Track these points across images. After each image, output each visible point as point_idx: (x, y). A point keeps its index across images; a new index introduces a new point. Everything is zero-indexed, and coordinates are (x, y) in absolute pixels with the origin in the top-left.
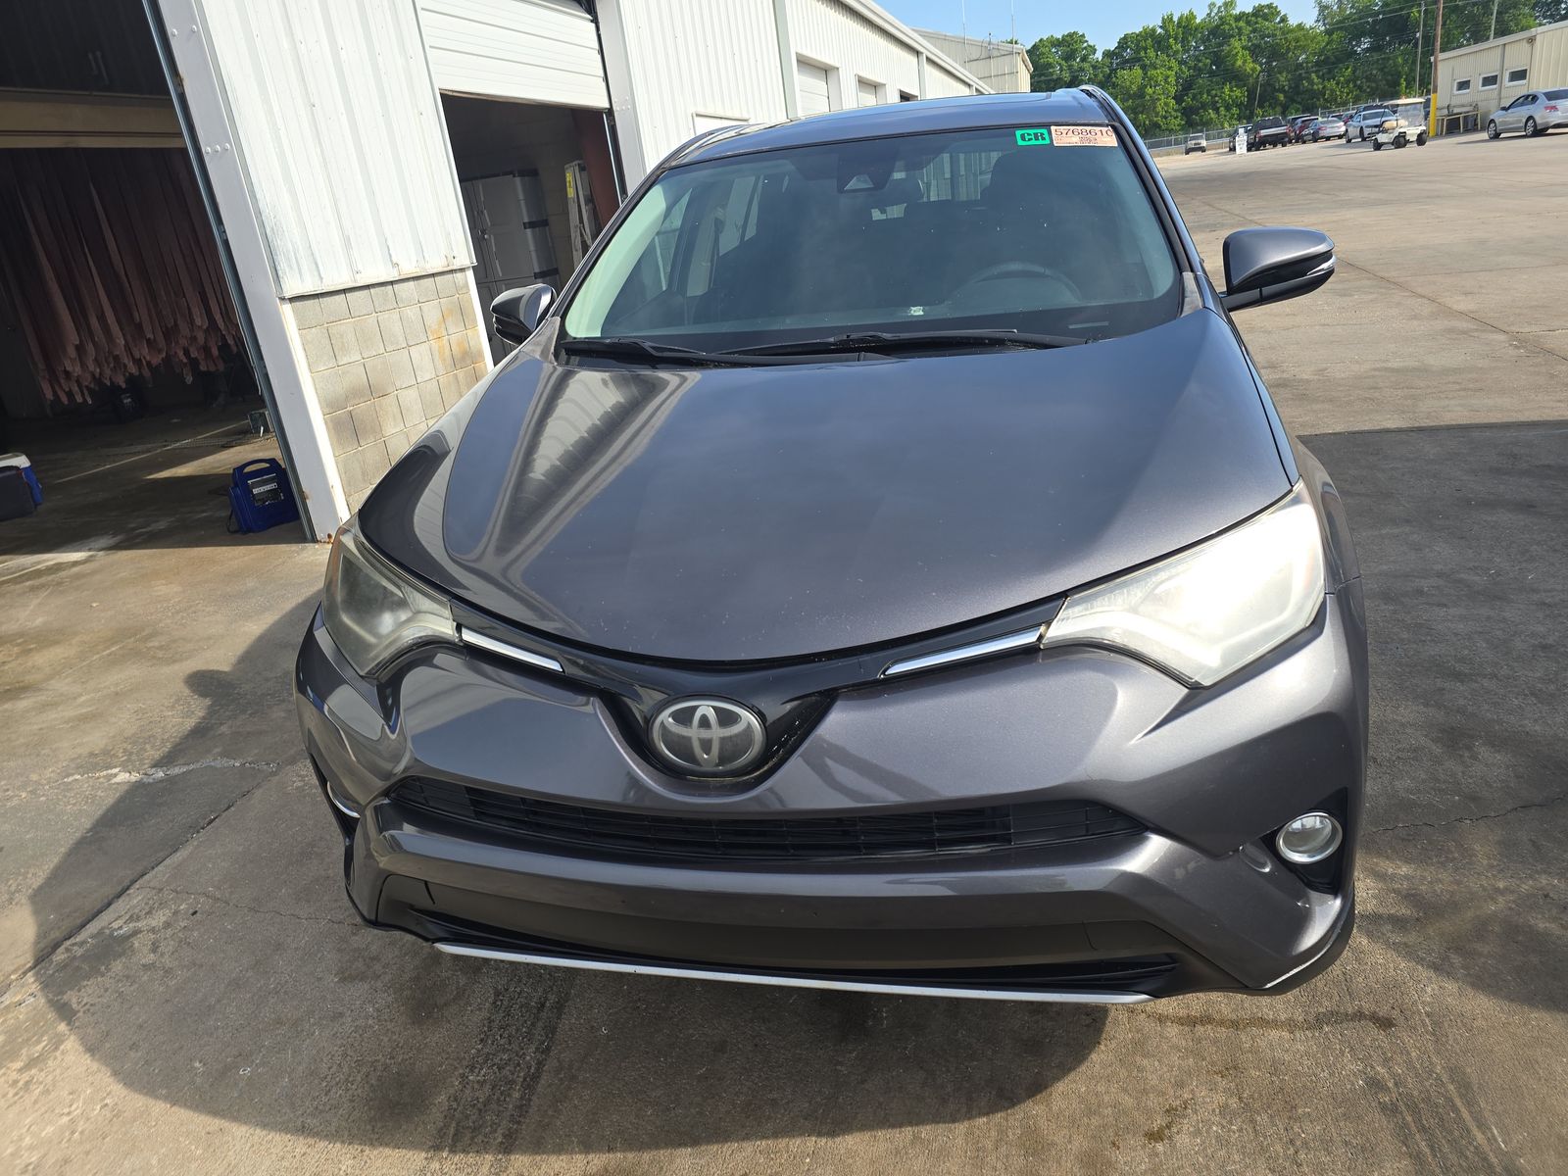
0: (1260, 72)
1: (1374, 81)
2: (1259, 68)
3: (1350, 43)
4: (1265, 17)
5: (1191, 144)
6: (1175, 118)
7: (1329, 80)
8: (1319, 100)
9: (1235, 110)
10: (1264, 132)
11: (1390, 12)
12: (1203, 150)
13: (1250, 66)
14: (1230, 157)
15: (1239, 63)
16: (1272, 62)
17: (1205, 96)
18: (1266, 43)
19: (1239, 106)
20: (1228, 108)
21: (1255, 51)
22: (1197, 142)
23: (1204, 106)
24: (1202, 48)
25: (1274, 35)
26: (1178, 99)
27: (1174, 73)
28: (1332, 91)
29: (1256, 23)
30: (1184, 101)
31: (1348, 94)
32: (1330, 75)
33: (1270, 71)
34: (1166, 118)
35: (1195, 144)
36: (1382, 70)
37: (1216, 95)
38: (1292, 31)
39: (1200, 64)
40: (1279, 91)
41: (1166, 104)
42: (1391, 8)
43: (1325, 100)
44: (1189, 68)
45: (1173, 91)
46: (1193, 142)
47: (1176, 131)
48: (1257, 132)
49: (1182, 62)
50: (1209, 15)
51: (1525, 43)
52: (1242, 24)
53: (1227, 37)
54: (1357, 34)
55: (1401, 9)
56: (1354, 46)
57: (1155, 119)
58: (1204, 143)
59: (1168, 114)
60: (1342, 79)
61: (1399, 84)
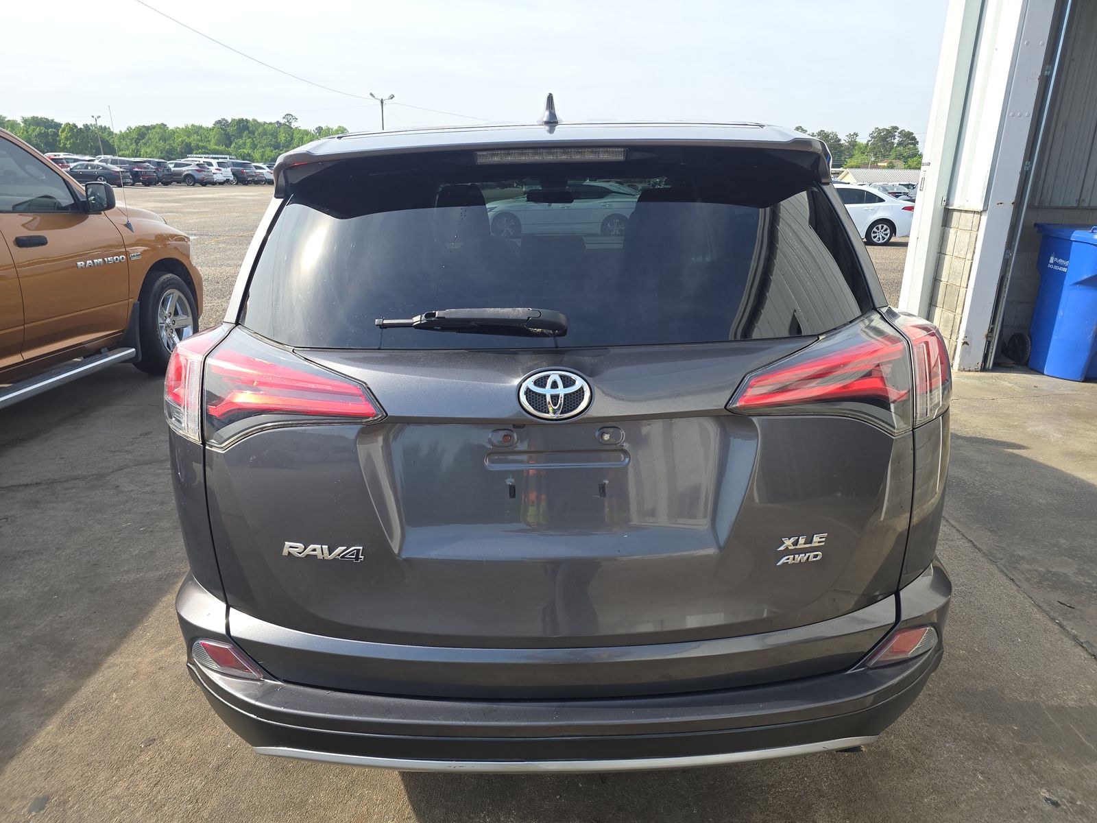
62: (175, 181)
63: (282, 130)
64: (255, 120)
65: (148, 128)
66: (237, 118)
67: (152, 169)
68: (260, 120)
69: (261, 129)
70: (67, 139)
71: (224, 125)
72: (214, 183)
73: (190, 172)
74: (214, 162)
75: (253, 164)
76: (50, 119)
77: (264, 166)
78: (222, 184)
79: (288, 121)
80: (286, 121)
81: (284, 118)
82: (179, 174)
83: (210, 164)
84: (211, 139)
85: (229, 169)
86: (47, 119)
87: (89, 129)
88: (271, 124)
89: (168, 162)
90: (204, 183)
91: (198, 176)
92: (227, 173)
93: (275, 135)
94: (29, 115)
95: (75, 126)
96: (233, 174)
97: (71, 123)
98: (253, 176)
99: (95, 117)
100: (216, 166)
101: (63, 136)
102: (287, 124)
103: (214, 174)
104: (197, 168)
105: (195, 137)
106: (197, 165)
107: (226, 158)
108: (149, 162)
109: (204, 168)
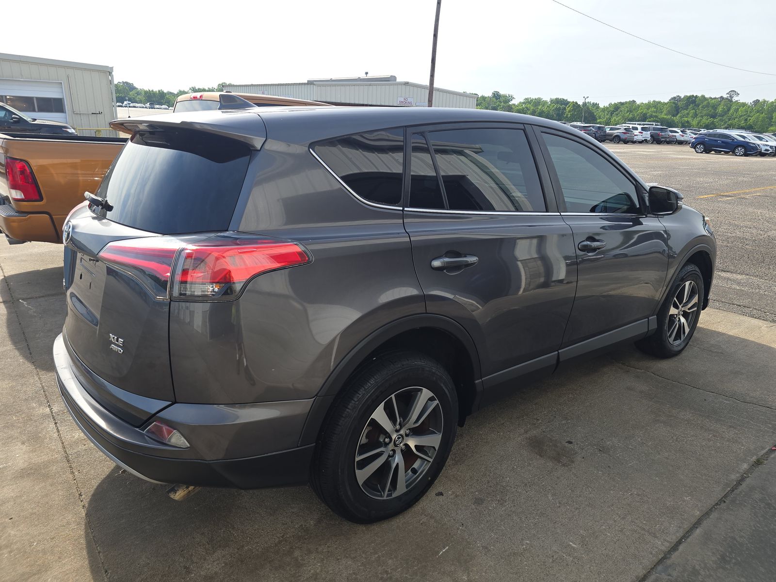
62: (608, 140)
63: (723, 103)
64: (703, 96)
65: (622, 104)
66: (689, 95)
67: (593, 131)
68: (707, 96)
69: (705, 103)
70: (569, 112)
71: (676, 100)
72: (634, 142)
73: (618, 134)
74: (639, 127)
75: (669, 129)
76: (565, 99)
77: (679, 131)
78: (641, 142)
79: (730, 96)
80: (729, 96)
81: (728, 93)
82: (611, 135)
83: (636, 129)
84: (663, 111)
85: (649, 132)
86: (564, 99)
87: (586, 105)
88: (715, 98)
89: (606, 127)
90: (626, 142)
91: (623, 137)
92: (647, 135)
93: (715, 107)
94: (554, 97)
95: (576, 103)
96: (651, 136)
97: (575, 101)
98: (666, 138)
99: (586, 97)
100: (640, 130)
101: (568, 109)
102: (729, 98)
103: (635, 135)
104: (624, 131)
105: (653, 109)
106: (625, 129)
107: (653, 125)
108: (593, 127)
109: (629, 131)
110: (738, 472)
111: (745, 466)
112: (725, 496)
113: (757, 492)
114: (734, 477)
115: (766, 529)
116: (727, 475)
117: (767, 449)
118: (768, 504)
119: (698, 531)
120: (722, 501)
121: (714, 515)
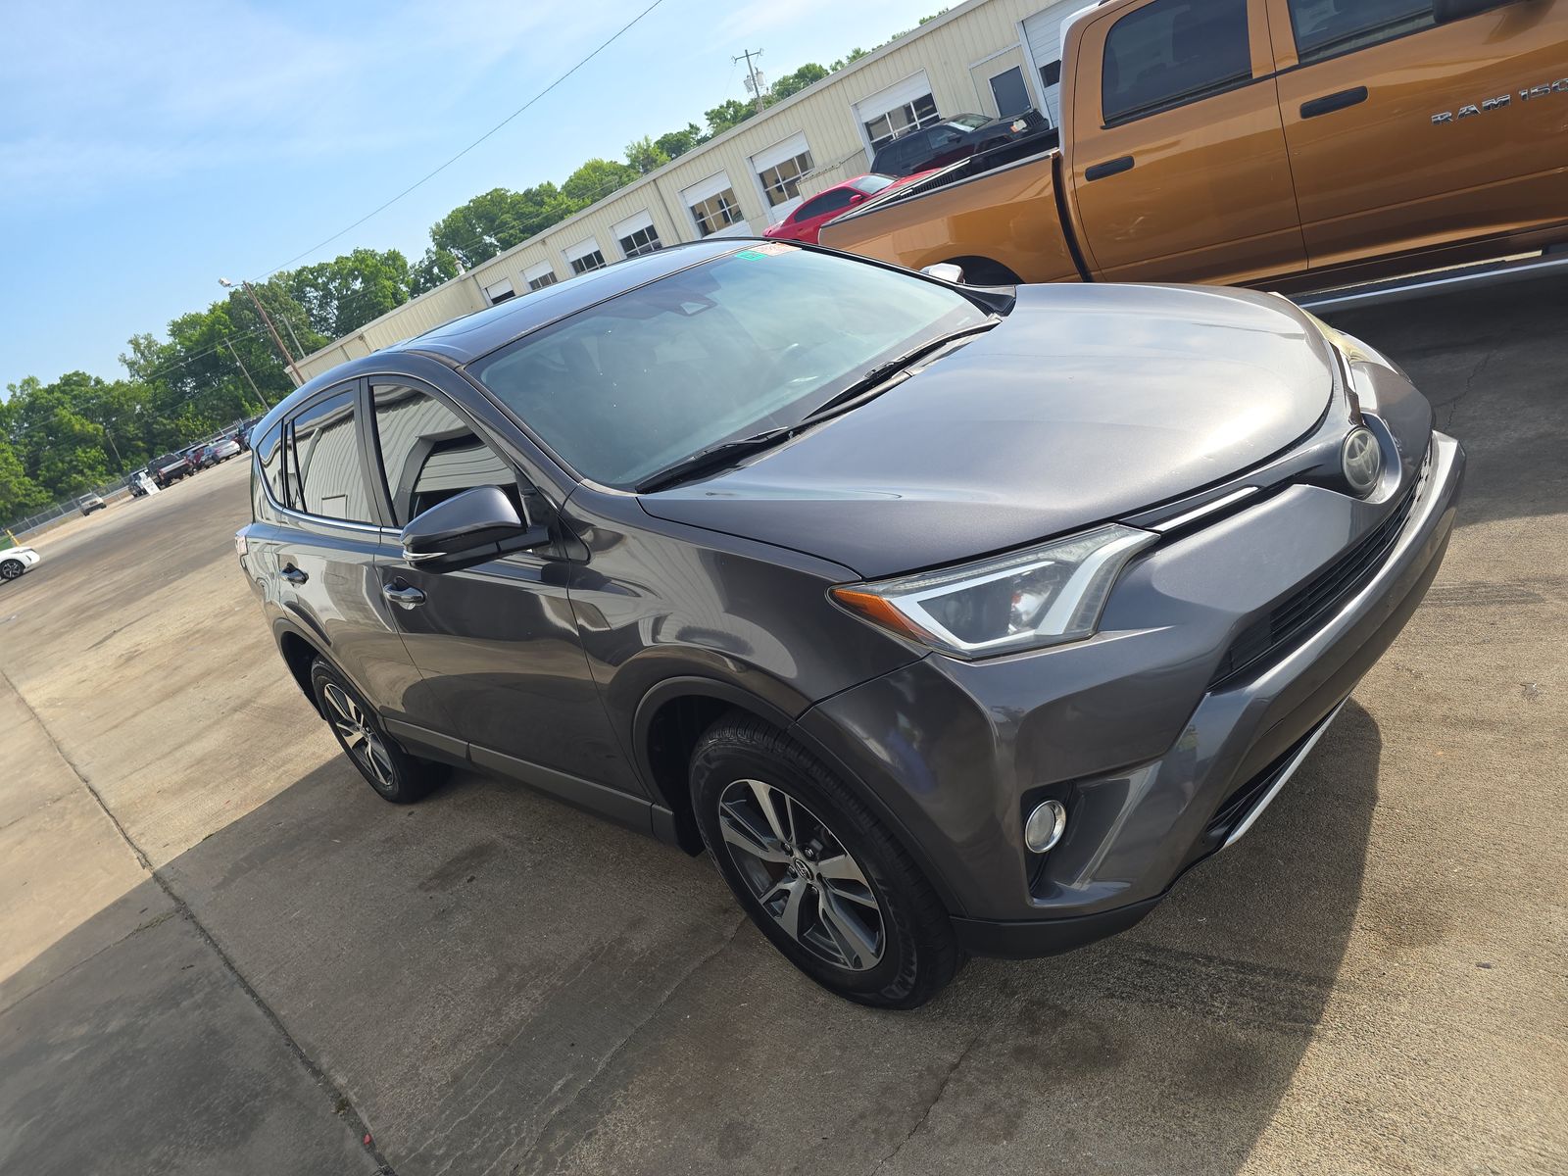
0: (104, 430)
1: (219, 409)
2: (100, 427)
3: (175, 386)
4: (79, 384)
5: (86, 505)
6: (40, 492)
7: (177, 418)
8: (178, 436)
9: (100, 468)
10: (165, 470)
11: (198, 354)
12: (102, 506)
13: (90, 428)
14: (142, 502)
15: (77, 427)
16: (111, 418)
17: (60, 465)
18: (94, 405)
19: (102, 463)
20: (92, 468)
21: (88, 414)
22: (91, 501)
23: (64, 473)
24: (26, 425)
25: (98, 397)
26: (32, 474)
27: (10, 454)
28: (186, 426)
29: (72, 390)
30: (39, 475)
31: (203, 426)
32: (175, 415)
33: (115, 428)
34: (29, 495)
35: (91, 504)
36: (220, 399)
37: (71, 461)
38: (113, 389)
39: (35, 439)
40: (133, 439)
41: (21, 483)
42: (195, 351)
43: (185, 435)
44: (26, 446)
45: (20, 469)
46: (88, 502)
47: (48, 504)
48: (157, 472)
49: (13, 443)
50: (14, 395)
51: (357, 340)
52: (57, 394)
53: (49, 409)
54: (178, 378)
55: (206, 350)
56: (180, 388)
57: (17, 500)
58: (100, 500)
59: (29, 492)
60: (188, 415)
61: (243, 406)
110: (330, 1069)
111: (341, 1080)
112: (295, 1046)
113: (284, 1086)
114: (325, 1061)
115: (224, 1084)
116: (330, 1052)
117: (368, 1125)
118: (257, 1095)
119: (259, 1012)
120: (290, 1042)
121: (272, 1030)
